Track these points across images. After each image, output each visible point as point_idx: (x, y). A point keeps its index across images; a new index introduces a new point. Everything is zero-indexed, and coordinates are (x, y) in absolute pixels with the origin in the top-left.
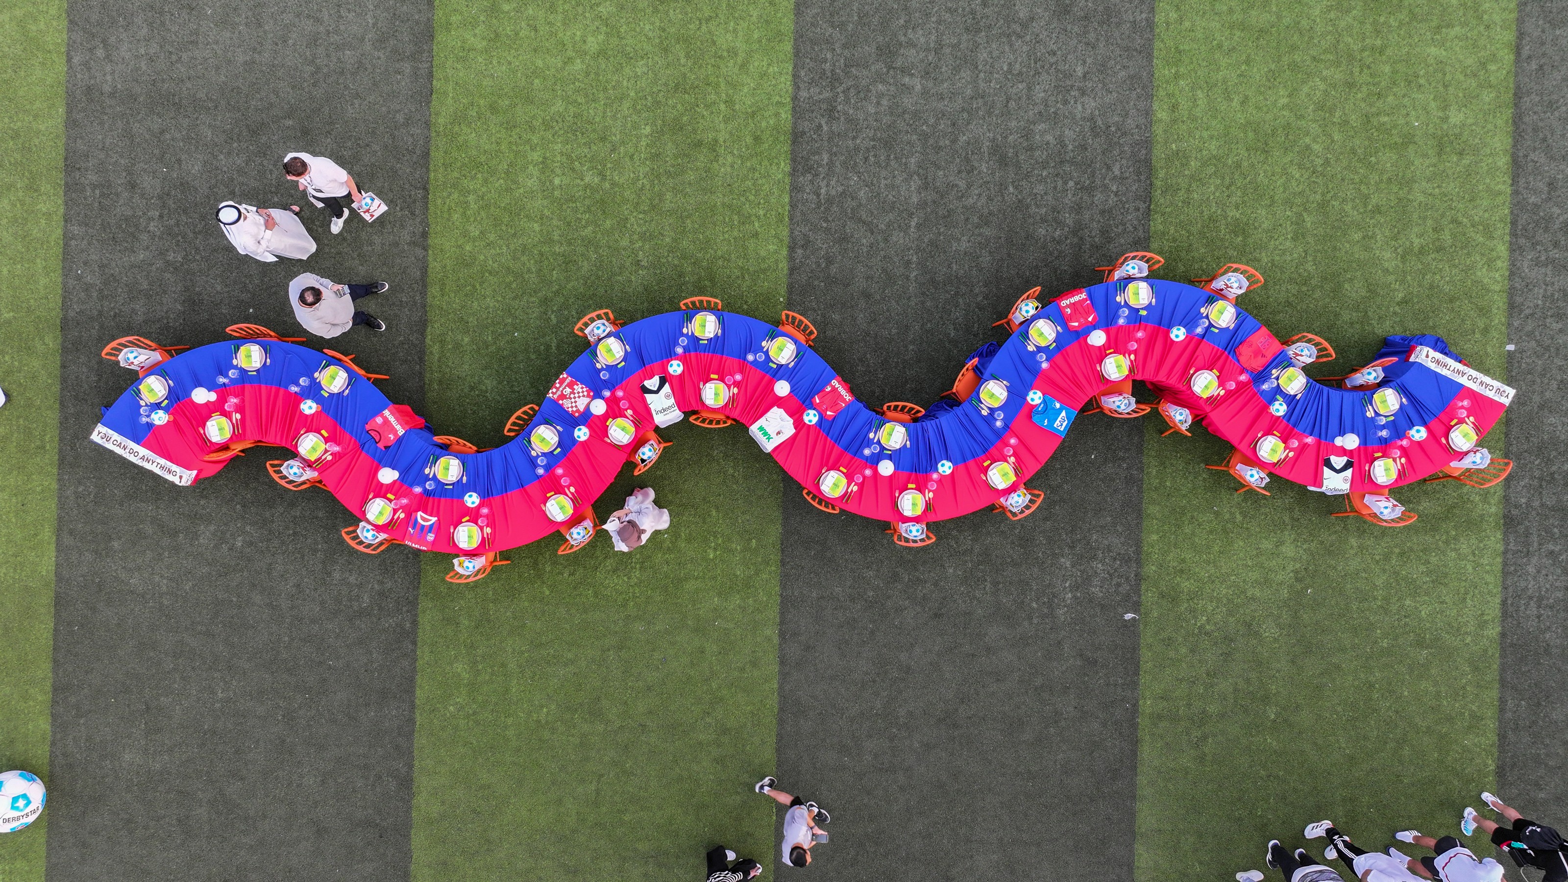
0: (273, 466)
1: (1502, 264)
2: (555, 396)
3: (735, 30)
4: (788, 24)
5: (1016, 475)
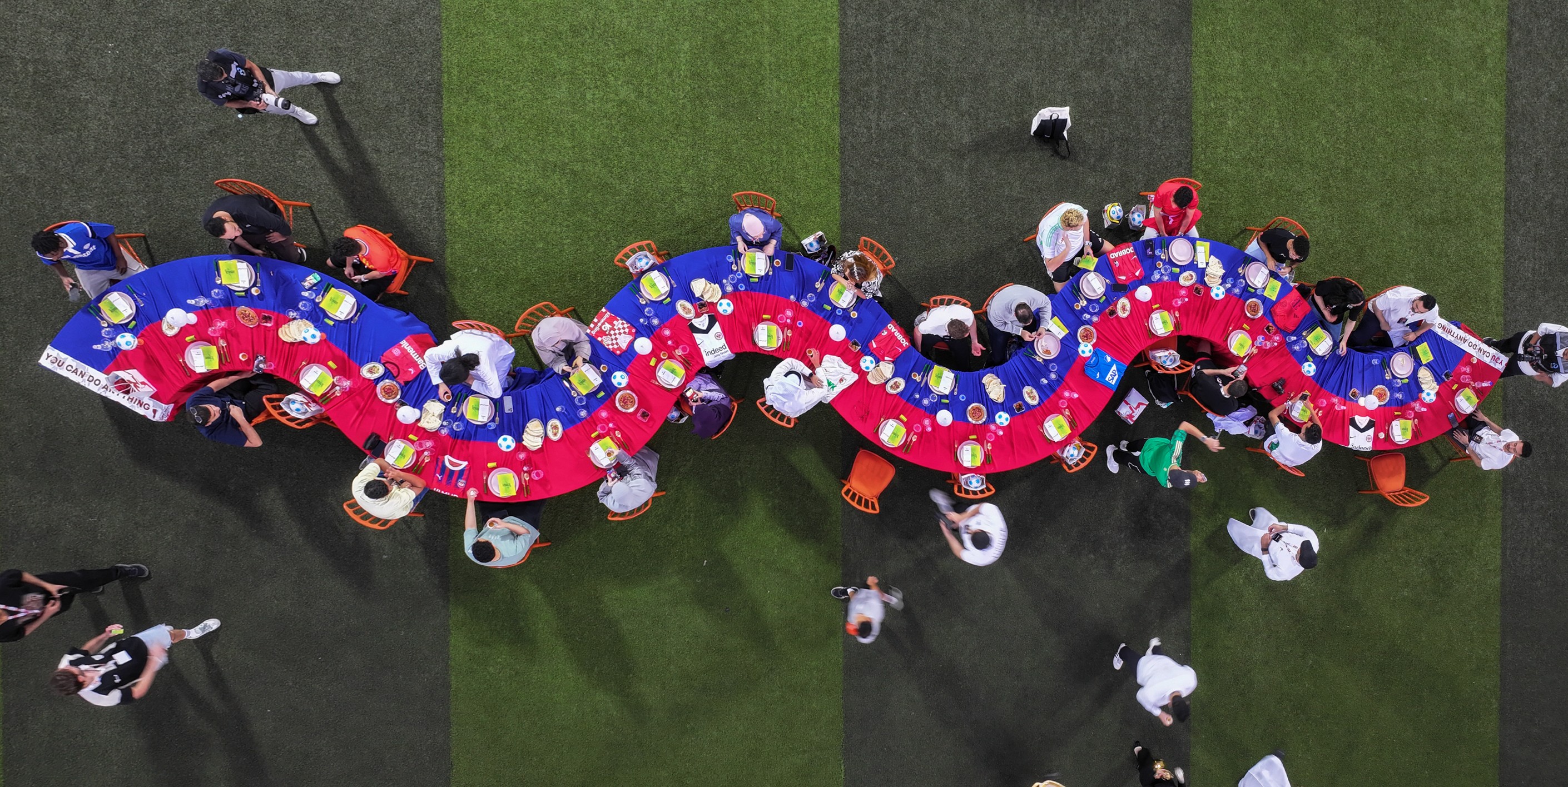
0: (270, 400)
1: (1499, 236)
2: (593, 332)
5: (1071, 427)
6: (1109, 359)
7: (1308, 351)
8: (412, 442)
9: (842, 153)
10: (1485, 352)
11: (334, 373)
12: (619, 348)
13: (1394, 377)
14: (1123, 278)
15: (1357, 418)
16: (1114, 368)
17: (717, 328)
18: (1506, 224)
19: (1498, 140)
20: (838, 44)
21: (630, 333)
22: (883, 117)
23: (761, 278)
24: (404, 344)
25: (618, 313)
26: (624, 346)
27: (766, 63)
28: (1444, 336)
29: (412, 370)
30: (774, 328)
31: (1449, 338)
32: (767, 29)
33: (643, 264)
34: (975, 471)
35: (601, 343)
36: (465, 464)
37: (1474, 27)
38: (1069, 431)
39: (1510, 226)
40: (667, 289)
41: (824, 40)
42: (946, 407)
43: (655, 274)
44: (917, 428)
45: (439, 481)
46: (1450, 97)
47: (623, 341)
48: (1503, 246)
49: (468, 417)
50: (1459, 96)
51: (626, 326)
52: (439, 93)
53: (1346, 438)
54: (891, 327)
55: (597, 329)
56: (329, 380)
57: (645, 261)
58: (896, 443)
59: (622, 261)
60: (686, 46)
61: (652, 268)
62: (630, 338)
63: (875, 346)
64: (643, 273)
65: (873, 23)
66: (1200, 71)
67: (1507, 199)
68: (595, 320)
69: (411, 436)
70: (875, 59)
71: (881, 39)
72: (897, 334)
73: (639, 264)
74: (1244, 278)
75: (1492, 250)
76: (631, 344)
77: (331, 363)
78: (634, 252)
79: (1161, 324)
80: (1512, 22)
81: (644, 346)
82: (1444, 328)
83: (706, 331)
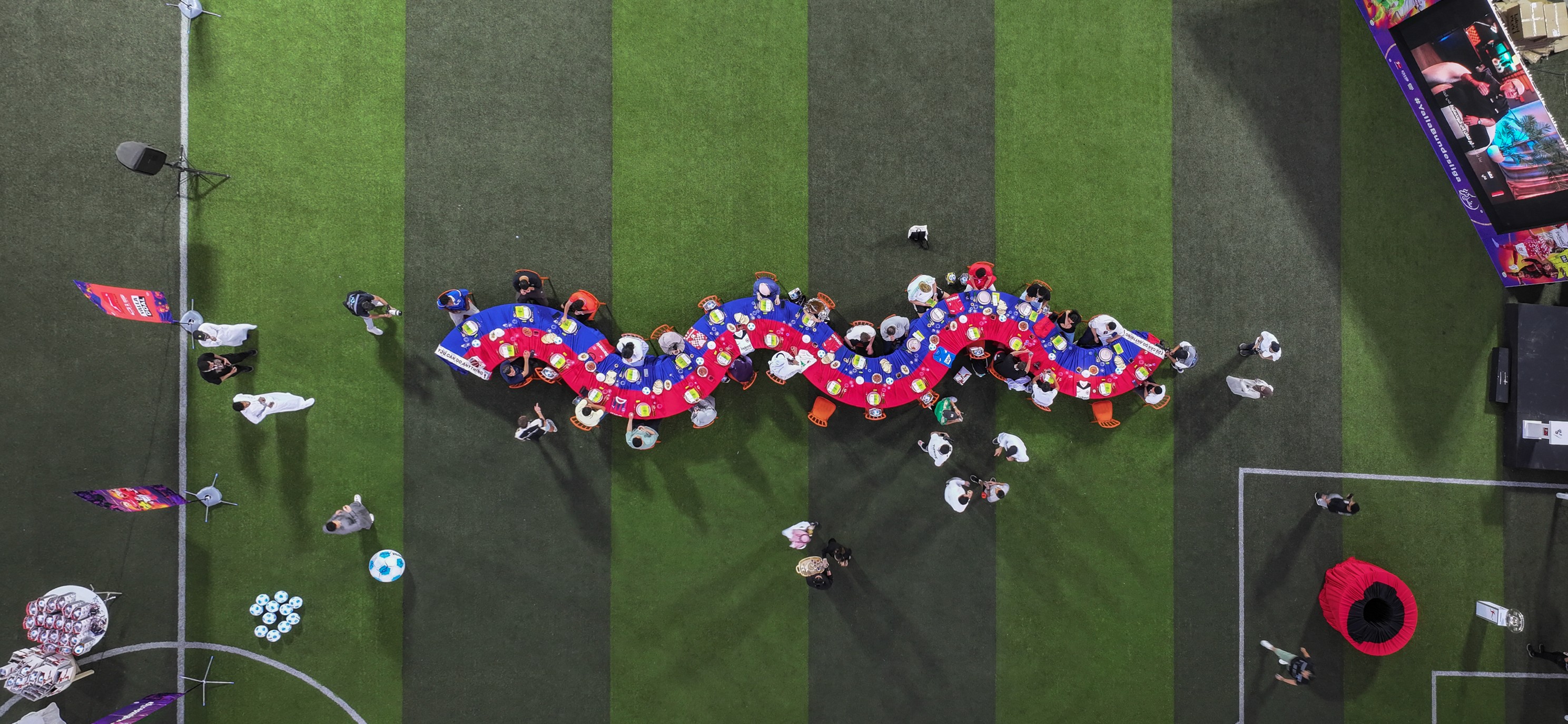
0: (538, 370)
1: (1170, 287)
2: (687, 339)
3: (777, 147)
4: (805, 146)
5: (926, 386)
6: (946, 352)
7: (1053, 347)
8: (601, 390)
9: (809, 249)
10: (1152, 348)
11: (566, 358)
12: (699, 346)
13: (1101, 361)
14: (954, 311)
15: (1081, 382)
16: (949, 356)
17: (747, 336)
18: (1174, 280)
19: (1168, 236)
20: (807, 195)
21: (705, 339)
22: (831, 230)
23: (769, 313)
24: (598, 344)
25: (699, 329)
26: (701, 345)
27: (771, 206)
28: (1129, 340)
29: (602, 357)
30: (775, 336)
31: (1132, 341)
32: (771, 188)
33: (711, 306)
34: (877, 407)
35: (690, 344)
36: (625, 401)
37: (1153, 177)
38: (925, 388)
39: (1176, 281)
40: (723, 318)
41: (800, 193)
42: (861, 375)
43: (717, 311)
44: (846, 385)
45: (613, 409)
46: (1140, 214)
47: (701, 343)
48: (1172, 292)
49: (627, 379)
50: (1146, 213)
51: (703, 335)
52: (610, 224)
53: (1075, 392)
54: (833, 336)
55: (689, 337)
56: (564, 361)
57: (712, 304)
58: (836, 393)
59: (701, 305)
60: (731, 198)
61: (715, 308)
62: (705, 341)
63: (825, 345)
64: (711, 310)
65: (826, 184)
66: (999, 203)
67: (1174, 267)
68: (688, 333)
69: (601, 388)
70: (826, 202)
71: (830, 192)
72: (836, 339)
73: (709, 306)
74: (1018, 311)
75: (1166, 293)
76: (706, 345)
77: (564, 353)
78: (707, 300)
79: (973, 334)
80: (1174, 174)
81: (712, 345)
82: (1129, 336)
83: (742, 338)
